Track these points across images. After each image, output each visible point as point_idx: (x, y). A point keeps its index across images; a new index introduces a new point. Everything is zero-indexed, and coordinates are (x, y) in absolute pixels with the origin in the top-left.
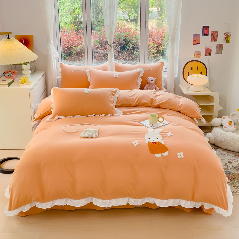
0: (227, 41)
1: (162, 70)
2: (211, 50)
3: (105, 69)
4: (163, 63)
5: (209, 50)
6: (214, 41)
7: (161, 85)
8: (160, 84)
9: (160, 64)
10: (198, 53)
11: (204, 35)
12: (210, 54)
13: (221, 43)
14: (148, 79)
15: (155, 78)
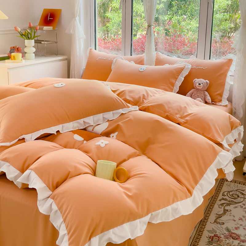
1: (227, 71)
3: (140, 62)
4: (230, 61)
7: (221, 95)
8: (217, 92)
9: (225, 61)
14: (195, 80)
15: (207, 81)
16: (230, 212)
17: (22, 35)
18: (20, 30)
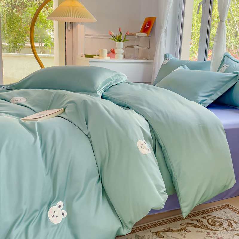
16: (186, 232)
17: (114, 38)
18: (113, 33)
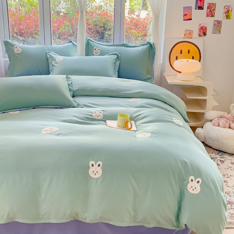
0: (228, 17)
2: (206, 28)
5: (204, 28)
6: (211, 17)
10: (190, 32)
11: (198, 8)
12: (205, 34)
13: (220, 20)
